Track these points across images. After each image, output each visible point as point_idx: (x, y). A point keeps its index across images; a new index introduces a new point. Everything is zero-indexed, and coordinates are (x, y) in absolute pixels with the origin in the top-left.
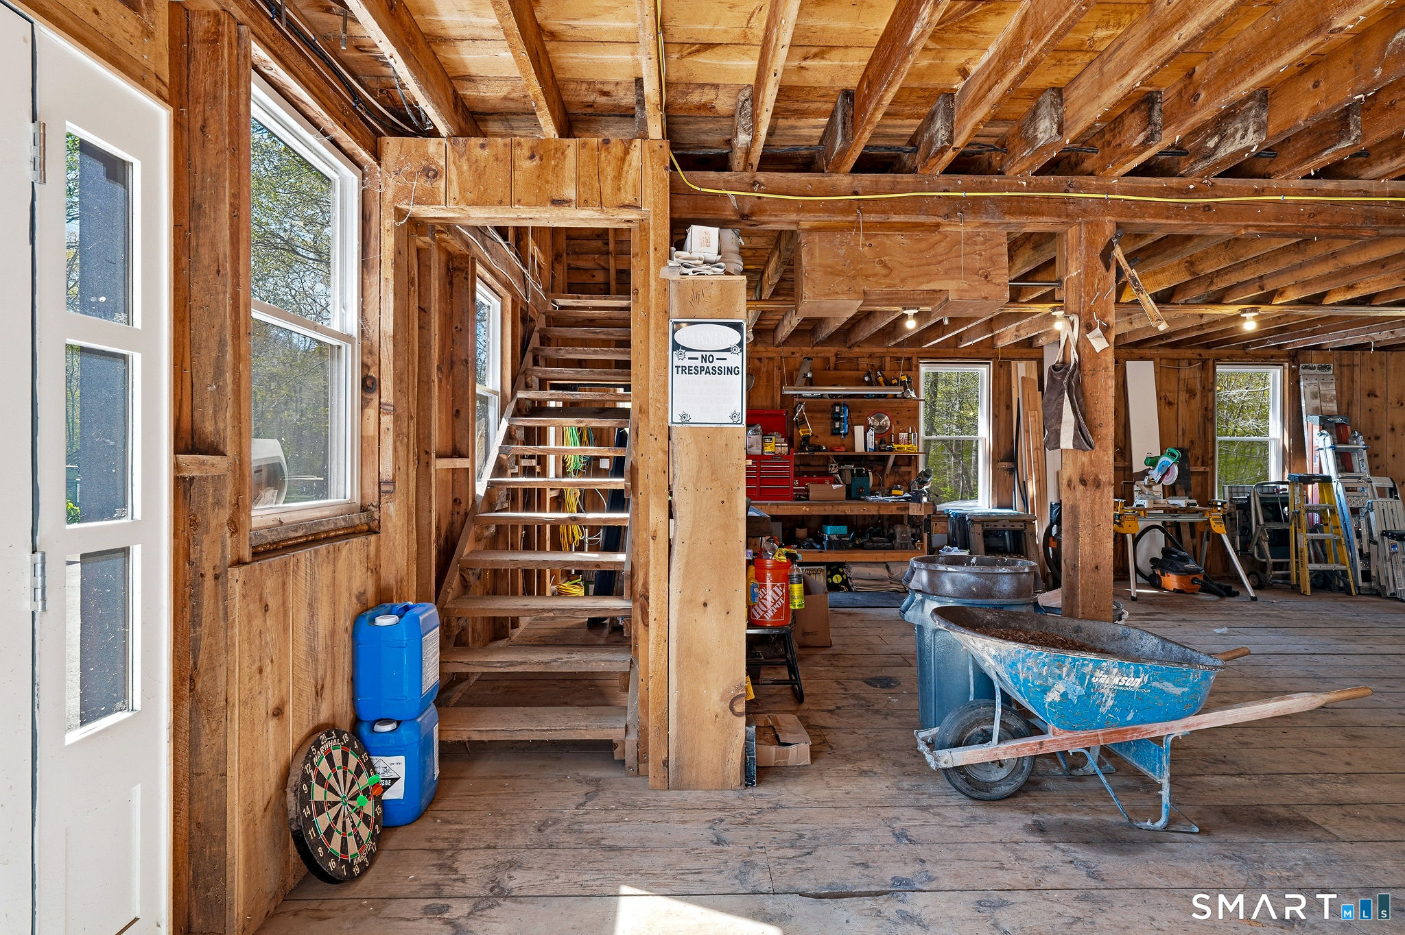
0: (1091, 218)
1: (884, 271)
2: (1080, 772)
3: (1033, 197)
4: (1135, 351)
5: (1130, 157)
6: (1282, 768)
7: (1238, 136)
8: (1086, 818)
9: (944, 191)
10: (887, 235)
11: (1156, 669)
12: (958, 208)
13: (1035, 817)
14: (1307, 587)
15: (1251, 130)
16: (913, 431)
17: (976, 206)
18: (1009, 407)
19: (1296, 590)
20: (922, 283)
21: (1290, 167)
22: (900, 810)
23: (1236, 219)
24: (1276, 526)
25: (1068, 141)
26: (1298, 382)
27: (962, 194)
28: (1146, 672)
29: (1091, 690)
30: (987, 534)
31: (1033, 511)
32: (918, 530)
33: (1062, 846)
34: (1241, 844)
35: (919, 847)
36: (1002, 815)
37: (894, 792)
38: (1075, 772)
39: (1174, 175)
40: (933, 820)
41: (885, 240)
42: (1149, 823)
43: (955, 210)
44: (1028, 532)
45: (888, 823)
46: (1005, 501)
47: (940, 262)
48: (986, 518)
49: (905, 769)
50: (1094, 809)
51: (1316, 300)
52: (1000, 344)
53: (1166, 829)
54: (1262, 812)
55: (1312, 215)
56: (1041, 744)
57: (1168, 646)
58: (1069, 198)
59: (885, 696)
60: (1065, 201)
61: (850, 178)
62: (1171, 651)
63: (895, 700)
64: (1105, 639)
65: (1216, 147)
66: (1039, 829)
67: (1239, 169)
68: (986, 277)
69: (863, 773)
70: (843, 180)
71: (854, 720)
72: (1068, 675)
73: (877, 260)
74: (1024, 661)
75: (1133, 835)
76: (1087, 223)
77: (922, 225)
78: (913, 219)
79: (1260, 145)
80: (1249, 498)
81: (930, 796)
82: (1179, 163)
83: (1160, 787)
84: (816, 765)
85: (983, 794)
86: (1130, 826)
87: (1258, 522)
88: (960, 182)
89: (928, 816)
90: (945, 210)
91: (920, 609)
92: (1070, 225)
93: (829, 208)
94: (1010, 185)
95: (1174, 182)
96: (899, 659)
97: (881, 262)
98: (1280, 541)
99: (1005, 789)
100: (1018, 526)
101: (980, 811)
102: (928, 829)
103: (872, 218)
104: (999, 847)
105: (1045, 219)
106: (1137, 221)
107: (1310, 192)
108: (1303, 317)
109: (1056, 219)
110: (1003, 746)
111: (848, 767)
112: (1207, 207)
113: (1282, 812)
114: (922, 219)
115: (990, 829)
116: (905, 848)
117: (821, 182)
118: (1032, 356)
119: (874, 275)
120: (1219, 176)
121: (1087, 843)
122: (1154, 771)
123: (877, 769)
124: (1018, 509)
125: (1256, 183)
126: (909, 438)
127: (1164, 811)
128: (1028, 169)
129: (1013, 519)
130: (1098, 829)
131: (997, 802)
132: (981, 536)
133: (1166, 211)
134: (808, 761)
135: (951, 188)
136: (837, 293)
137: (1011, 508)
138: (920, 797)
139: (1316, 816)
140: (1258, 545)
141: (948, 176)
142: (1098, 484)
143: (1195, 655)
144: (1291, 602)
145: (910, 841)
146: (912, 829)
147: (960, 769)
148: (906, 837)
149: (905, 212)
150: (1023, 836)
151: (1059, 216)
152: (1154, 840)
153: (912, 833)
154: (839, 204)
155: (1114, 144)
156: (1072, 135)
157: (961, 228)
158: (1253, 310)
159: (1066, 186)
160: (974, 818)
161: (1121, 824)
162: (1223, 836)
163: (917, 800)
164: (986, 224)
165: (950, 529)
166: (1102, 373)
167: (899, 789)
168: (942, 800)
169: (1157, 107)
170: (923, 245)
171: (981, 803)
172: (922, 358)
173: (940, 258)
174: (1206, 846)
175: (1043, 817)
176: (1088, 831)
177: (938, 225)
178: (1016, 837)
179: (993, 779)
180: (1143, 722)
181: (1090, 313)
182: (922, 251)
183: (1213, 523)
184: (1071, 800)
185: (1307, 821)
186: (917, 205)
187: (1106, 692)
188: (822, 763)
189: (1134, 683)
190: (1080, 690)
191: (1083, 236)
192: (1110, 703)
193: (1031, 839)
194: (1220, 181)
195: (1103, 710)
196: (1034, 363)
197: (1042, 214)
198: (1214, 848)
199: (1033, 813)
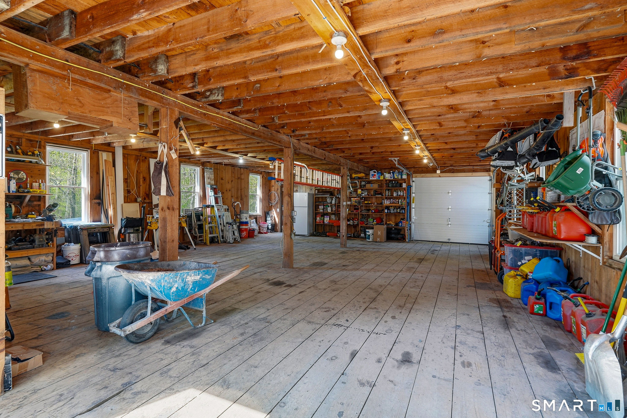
0: (171, 107)
1: (80, 105)
2: (171, 319)
3: (151, 92)
4: (153, 154)
5: (186, 90)
6: (225, 297)
7: (216, 95)
8: (181, 332)
9: (114, 76)
10: (81, 87)
11: (204, 271)
12: (120, 86)
13: (164, 339)
14: (208, 242)
15: (220, 95)
16: (42, 182)
17: (128, 88)
18: (98, 173)
19: (205, 244)
20: (100, 115)
21: (226, 109)
22: (108, 361)
23: (212, 121)
24: (199, 223)
25: (170, 77)
26: (204, 173)
27: (122, 81)
28: (201, 273)
29: (185, 283)
30: (90, 235)
31: (111, 222)
32: (50, 236)
33: (178, 344)
34: (224, 321)
35: (126, 369)
36: (152, 344)
37: (100, 356)
38: (169, 320)
39: (195, 99)
40: (126, 358)
41: (80, 89)
42: (200, 325)
43: (119, 87)
44: (110, 232)
45: (105, 369)
46: (97, 218)
47: (108, 107)
48: (89, 227)
49: (99, 346)
50: (182, 329)
51: (215, 148)
52: (94, 142)
53: (205, 325)
54: (225, 310)
55: (229, 125)
56: (166, 310)
57: (200, 264)
58: (164, 97)
59: (65, 322)
60: (163, 98)
61: (64, 52)
62: (201, 266)
63: (73, 321)
64: (177, 267)
65: (209, 96)
66: (168, 342)
67: (214, 105)
68: (130, 119)
69: (77, 356)
70: (61, 52)
71: (54, 337)
72: (179, 280)
73: (75, 98)
74: (164, 278)
75: (196, 331)
76: (170, 108)
77: (102, 88)
78: (98, 84)
79: (222, 100)
80: (192, 213)
81: (118, 350)
82: (196, 96)
83: (202, 312)
84: (46, 364)
85: (142, 339)
86: (195, 328)
87: (194, 222)
88: (121, 75)
89: (123, 357)
90: (114, 85)
91: (99, 270)
92: (163, 107)
93: (49, 62)
94: (142, 83)
95: (196, 102)
96: (62, 303)
97: (78, 99)
98: (201, 227)
99: (151, 334)
100: (106, 230)
101: (142, 346)
102: (125, 362)
103: (77, 77)
104: (157, 354)
105: (155, 102)
106: (185, 113)
107: (229, 117)
108: (209, 152)
109: (159, 104)
110: (152, 316)
111: (67, 357)
112: (205, 114)
113: (229, 308)
114: (103, 85)
115: (150, 350)
116: (119, 373)
117: (45, 47)
118: (110, 150)
119: (75, 105)
120: (208, 105)
121: (185, 339)
122: (200, 307)
123: (84, 351)
124: (103, 222)
125: (217, 110)
126: (39, 186)
127: (204, 319)
128: (150, 80)
129: (103, 227)
130: (185, 334)
131: (149, 340)
132: (87, 235)
133: (193, 111)
134: (41, 364)
135: (116, 76)
136: (52, 109)
137: (100, 221)
138: (114, 353)
139: (236, 306)
140: (194, 230)
141: (115, 70)
142: (173, 209)
143: (210, 265)
144: (205, 248)
145: (120, 369)
146: (118, 365)
147: (133, 333)
148: (117, 369)
149: (95, 79)
150: (163, 347)
151: (160, 103)
152: (203, 329)
153: (119, 366)
154: (57, 64)
155: (180, 82)
156: (173, 76)
157: (121, 95)
158: (199, 147)
159: (162, 92)
160: (142, 350)
161: (191, 329)
162: (219, 321)
163: (114, 354)
164: (131, 97)
165: (66, 234)
166: (175, 167)
167: (101, 354)
168: (125, 350)
169: (197, 76)
170: (100, 97)
171: (140, 344)
172: (48, 143)
173: (108, 105)
174: (216, 325)
175: (167, 338)
176: (183, 336)
177: (110, 91)
178: (161, 349)
179: (146, 332)
180: (200, 290)
181: (171, 143)
182: (99, 100)
183: (182, 223)
184: (173, 329)
185: (236, 308)
186: (100, 78)
187: (190, 283)
188: (49, 361)
189: (198, 278)
190: (182, 285)
191: (168, 113)
192: (191, 287)
193: (167, 346)
194: (208, 106)
195: (189, 290)
196: (110, 154)
197: (154, 100)
198: (218, 324)
199: (163, 338)
